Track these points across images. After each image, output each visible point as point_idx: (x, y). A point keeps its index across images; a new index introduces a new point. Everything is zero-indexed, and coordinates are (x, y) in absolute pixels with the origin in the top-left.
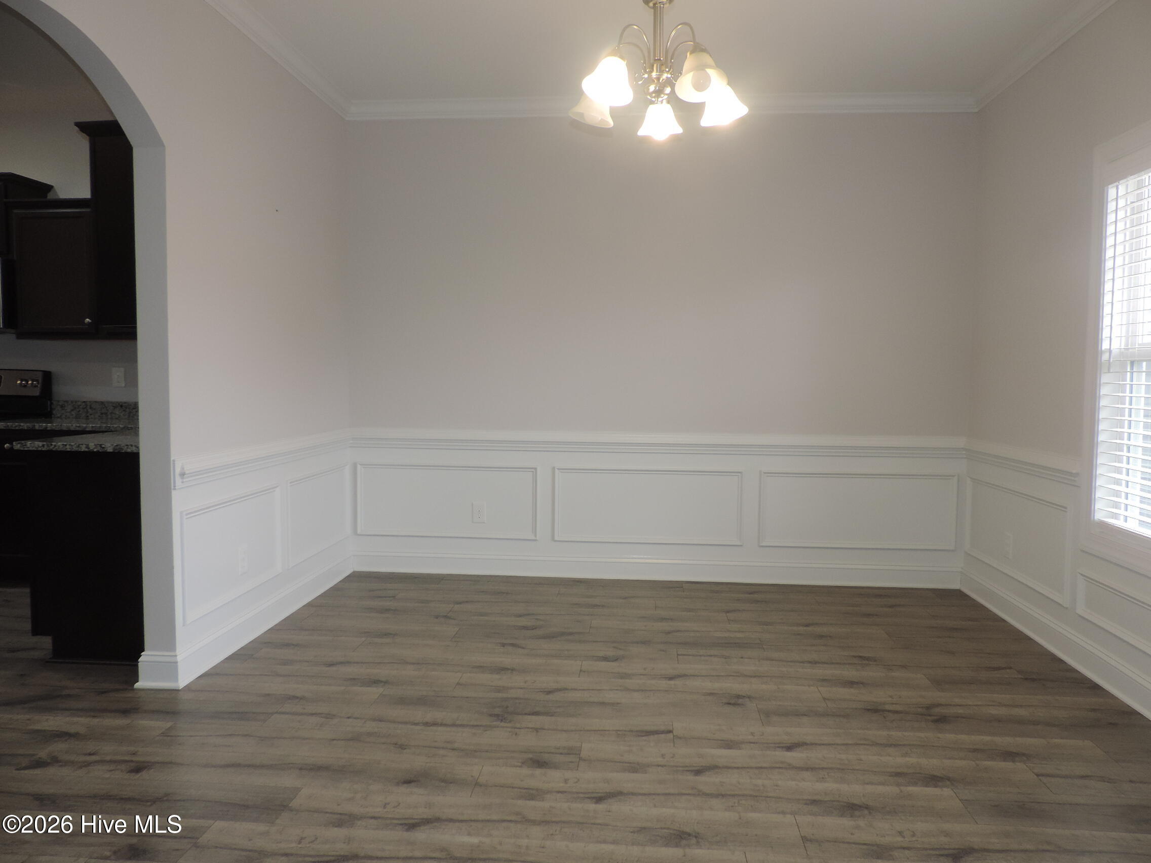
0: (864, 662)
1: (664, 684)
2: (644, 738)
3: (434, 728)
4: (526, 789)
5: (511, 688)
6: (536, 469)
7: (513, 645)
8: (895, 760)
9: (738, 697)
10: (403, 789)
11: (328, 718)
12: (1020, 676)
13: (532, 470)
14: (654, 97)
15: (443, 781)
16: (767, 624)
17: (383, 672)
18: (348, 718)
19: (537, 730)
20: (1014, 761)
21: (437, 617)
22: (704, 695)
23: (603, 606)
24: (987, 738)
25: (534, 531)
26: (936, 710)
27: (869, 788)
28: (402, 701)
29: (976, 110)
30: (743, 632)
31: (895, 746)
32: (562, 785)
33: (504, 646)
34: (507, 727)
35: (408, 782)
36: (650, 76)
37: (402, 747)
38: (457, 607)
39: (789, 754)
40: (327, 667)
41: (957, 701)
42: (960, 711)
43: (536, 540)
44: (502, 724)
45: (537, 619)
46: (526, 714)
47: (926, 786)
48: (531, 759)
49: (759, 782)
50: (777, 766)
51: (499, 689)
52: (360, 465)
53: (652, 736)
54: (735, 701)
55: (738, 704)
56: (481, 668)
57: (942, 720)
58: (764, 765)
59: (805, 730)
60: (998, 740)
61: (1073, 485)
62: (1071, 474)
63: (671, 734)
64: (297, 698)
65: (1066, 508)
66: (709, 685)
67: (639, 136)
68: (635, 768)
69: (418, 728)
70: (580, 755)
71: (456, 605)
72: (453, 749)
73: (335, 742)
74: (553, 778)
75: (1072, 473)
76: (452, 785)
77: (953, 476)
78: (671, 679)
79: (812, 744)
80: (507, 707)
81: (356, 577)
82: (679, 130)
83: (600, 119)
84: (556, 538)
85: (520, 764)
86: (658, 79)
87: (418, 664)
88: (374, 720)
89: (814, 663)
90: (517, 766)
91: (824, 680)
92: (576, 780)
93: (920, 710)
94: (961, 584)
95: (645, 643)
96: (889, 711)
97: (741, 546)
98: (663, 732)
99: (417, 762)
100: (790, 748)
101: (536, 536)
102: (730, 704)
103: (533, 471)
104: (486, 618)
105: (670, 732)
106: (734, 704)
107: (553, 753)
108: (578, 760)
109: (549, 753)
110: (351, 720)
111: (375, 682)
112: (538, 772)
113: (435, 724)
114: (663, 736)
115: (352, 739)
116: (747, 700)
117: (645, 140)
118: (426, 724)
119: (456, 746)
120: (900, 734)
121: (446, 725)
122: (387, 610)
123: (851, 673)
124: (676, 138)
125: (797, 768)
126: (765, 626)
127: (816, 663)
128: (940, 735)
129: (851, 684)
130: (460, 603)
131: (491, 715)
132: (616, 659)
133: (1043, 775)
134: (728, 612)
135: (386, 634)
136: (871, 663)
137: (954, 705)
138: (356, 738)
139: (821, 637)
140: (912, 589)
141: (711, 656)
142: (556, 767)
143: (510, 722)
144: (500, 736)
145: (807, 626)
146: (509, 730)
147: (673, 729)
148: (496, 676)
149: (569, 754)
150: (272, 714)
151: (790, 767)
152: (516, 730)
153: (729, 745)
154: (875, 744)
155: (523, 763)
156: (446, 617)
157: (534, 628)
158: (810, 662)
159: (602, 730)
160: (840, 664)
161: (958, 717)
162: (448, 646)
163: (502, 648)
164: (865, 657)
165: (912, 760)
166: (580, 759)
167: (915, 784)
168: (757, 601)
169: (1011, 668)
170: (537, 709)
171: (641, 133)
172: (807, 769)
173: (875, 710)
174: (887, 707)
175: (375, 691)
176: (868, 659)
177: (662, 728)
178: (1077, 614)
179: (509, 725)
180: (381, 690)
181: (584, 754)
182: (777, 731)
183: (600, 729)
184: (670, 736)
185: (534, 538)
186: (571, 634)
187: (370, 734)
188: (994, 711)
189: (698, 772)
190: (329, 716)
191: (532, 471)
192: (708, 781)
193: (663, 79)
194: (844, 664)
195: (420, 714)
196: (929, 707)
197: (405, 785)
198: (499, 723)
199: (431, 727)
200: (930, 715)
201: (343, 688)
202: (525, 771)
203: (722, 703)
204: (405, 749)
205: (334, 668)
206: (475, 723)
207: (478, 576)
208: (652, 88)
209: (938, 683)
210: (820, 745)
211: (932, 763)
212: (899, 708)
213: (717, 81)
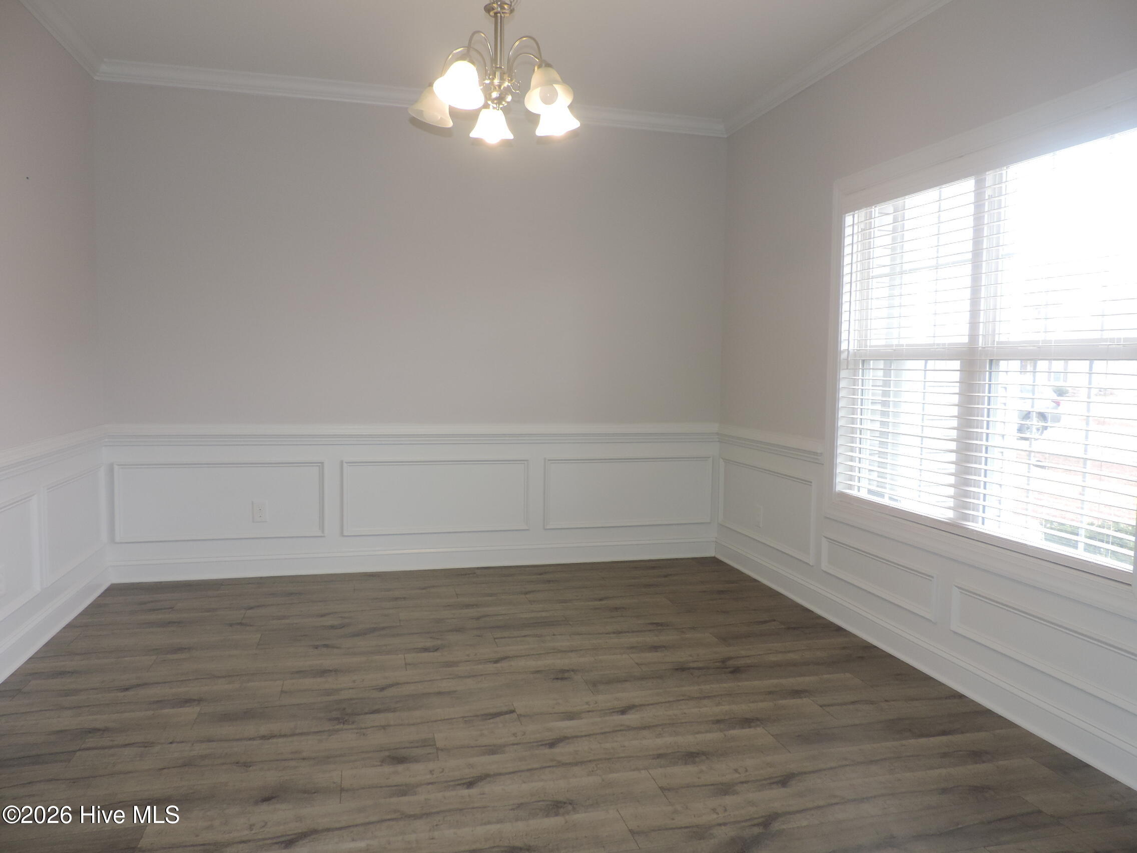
0: (659, 628)
1: (491, 667)
2: (491, 721)
3: (275, 740)
4: (395, 786)
5: (341, 690)
6: (322, 463)
7: (326, 646)
8: (710, 709)
9: (563, 671)
11: (146, 747)
12: (783, 626)
13: (320, 464)
14: (496, 104)
15: (305, 792)
16: (565, 601)
17: (193, 689)
18: (171, 743)
19: (384, 727)
20: (801, 698)
21: (231, 625)
22: (533, 674)
23: (405, 598)
24: (775, 681)
25: (322, 527)
26: (730, 663)
27: (700, 737)
28: (227, 718)
29: (726, 136)
30: (547, 611)
31: (709, 697)
32: (428, 776)
33: (316, 648)
34: (352, 729)
35: (267, 799)
36: (492, 83)
37: (246, 765)
38: (250, 613)
39: (625, 717)
40: (122, 692)
41: (743, 653)
42: (748, 661)
43: (324, 536)
44: (346, 727)
45: (342, 617)
46: (366, 713)
47: (743, 728)
48: (389, 757)
49: (608, 745)
50: (618, 729)
51: (328, 693)
52: (118, 465)
53: (498, 718)
54: (561, 676)
55: (566, 678)
56: (301, 673)
57: (736, 671)
58: (607, 730)
59: (631, 694)
60: (783, 681)
61: (817, 463)
62: (815, 453)
63: (515, 714)
64: (99, 730)
65: (811, 482)
66: (533, 664)
67: (471, 138)
68: (493, 750)
69: (255, 742)
70: (435, 745)
71: (248, 611)
72: (304, 759)
73: (165, 771)
74: (417, 772)
75: (817, 453)
76: (316, 794)
77: (709, 458)
78: (496, 662)
79: (641, 705)
80: (344, 709)
81: (114, 590)
82: (510, 136)
83: (439, 118)
84: (345, 533)
85: (379, 764)
86: (500, 86)
87: (230, 676)
88: (202, 742)
89: (618, 633)
90: (376, 766)
91: (632, 648)
92: (441, 770)
93: (718, 664)
94: (715, 552)
95: (459, 630)
96: (693, 668)
97: (528, 530)
98: (506, 713)
99: (271, 777)
100: (623, 711)
101: (323, 532)
102: (557, 679)
103: (319, 466)
104: (287, 621)
105: (512, 712)
106: (562, 679)
107: (407, 748)
108: (436, 750)
109: (404, 748)
110: (174, 745)
111: (187, 701)
112: (400, 768)
113: (273, 736)
114: (507, 716)
115: (184, 765)
116: (572, 673)
117: (477, 142)
118: (263, 737)
119: (305, 754)
120: (708, 687)
121: (285, 736)
122: (170, 623)
123: (651, 638)
124: (506, 143)
125: (635, 728)
126: (563, 604)
127: (620, 633)
128: (740, 684)
129: (655, 648)
130: (251, 608)
131: (330, 720)
132: (436, 649)
133: (825, 706)
134: (526, 593)
135: (180, 649)
136: (664, 628)
137: (743, 657)
138: (187, 764)
139: (616, 609)
140: (677, 559)
141: (525, 636)
142: (415, 760)
143: (353, 723)
144: (347, 738)
145: (600, 600)
146: (356, 731)
147: (515, 709)
148: (319, 680)
149: (424, 746)
150: (75, 752)
151: (630, 728)
152: (362, 730)
153: (571, 716)
154: (691, 698)
155: (382, 762)
156: (241, 624)
157: (342, 626)
158: (614, 633)
159: (448, 719)
160: (641, 631)
161: (749, 667)
162: (256, 654)
163: (316, 650)
164: (658, 623)
165: (726, 708)
166: (438, 749)
167: (734, 728)
168: (549, 581)
169: (774, 620)
170: (376, 707)
171: (474, 134)
172: (644, 728)
173: (681, 669)
174: (692, 665)
175: (191, 712)
176: (661, 625)
177: (505, 709)
178: (822, 570)
179: (353, 726)
180: (197, 709)
181: (440, 744)
182: (606, 698)
183: (446, 718)
184: (514, 716)
185: (320, 534)
186: (383, 628)
187: (203, 757)
188: (773, 658)
189: (552, 744)
190: (147, 745)
191: (317, 466)
192: (563, 752)
193: (504, 87)
194: (645, 631)
195: (251, 728)
196: (724, 661)
197: (266, 803)
198: (342, 725)
199: (270, 740)
200: (727, 668)
201: (150, 713)
202: (387, 769)
203: (551, 679)
204: (250, 766)
205: (130, 693)
206: (316, 730)
207: (261, 578)
208: (495, 95)
209: (725, 639)
210: (648, 705)
211: (742, 708)
212: (700, 665)
213: (564, 97)
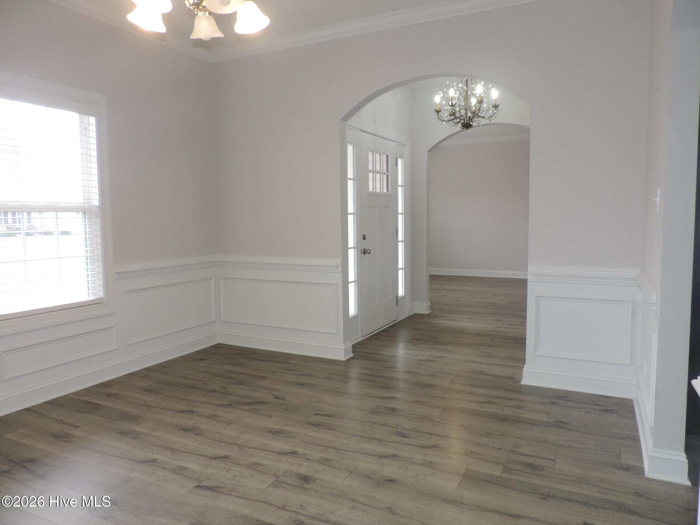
4: (325, 464)
10: (395, 477)
15: (370, 478)
35: (391, 481)
76: (366, 475)
197: (393, 479)
